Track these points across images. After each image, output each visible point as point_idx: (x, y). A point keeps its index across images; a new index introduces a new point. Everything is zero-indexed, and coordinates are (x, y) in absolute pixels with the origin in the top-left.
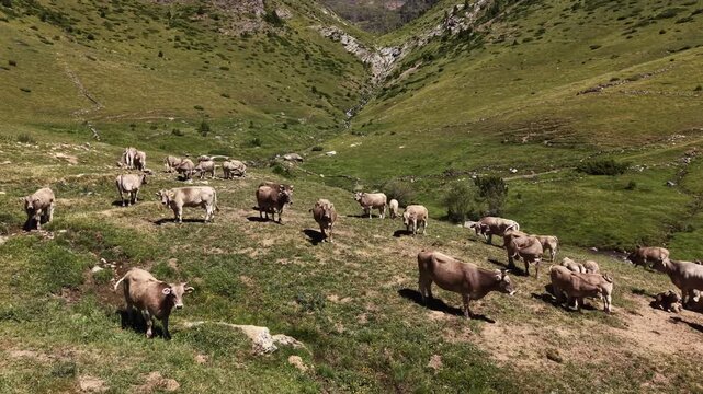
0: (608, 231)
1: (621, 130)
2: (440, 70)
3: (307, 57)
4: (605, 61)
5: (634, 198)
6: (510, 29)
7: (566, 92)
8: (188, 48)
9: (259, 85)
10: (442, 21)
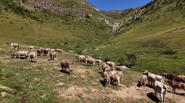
0: (164, 70)
1: (177, 42)
2: (130, 28)
3: (96, 26)
4: (176, 24)
5: (176, 61)
6: (150, 17)
7: (163, 33)
8: (66, 24)
9: (82, 33)
10: (132, 16)
